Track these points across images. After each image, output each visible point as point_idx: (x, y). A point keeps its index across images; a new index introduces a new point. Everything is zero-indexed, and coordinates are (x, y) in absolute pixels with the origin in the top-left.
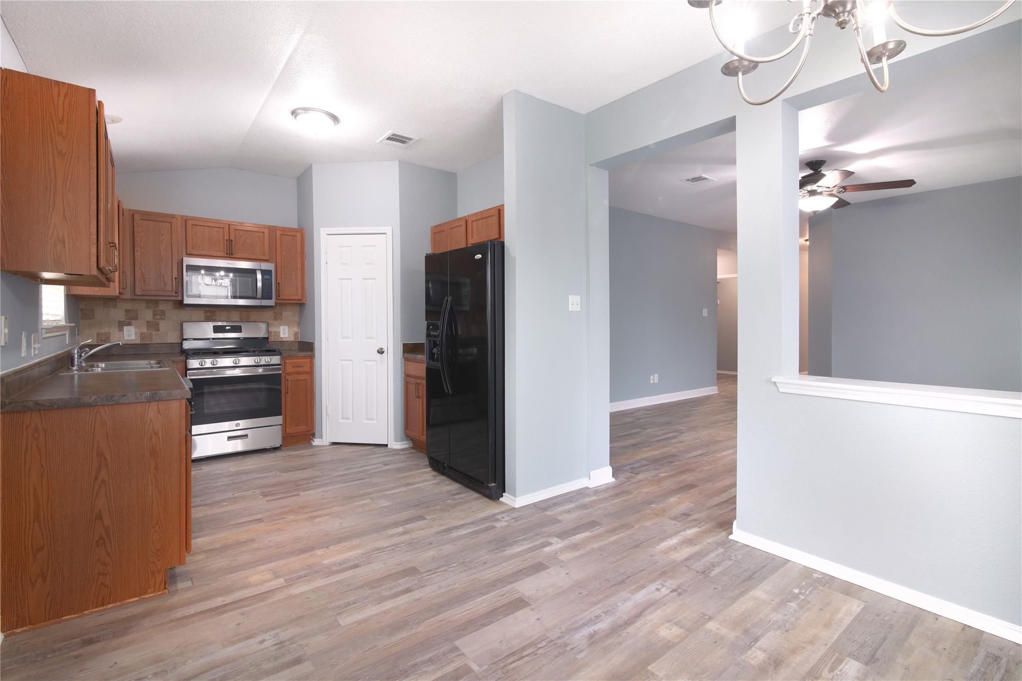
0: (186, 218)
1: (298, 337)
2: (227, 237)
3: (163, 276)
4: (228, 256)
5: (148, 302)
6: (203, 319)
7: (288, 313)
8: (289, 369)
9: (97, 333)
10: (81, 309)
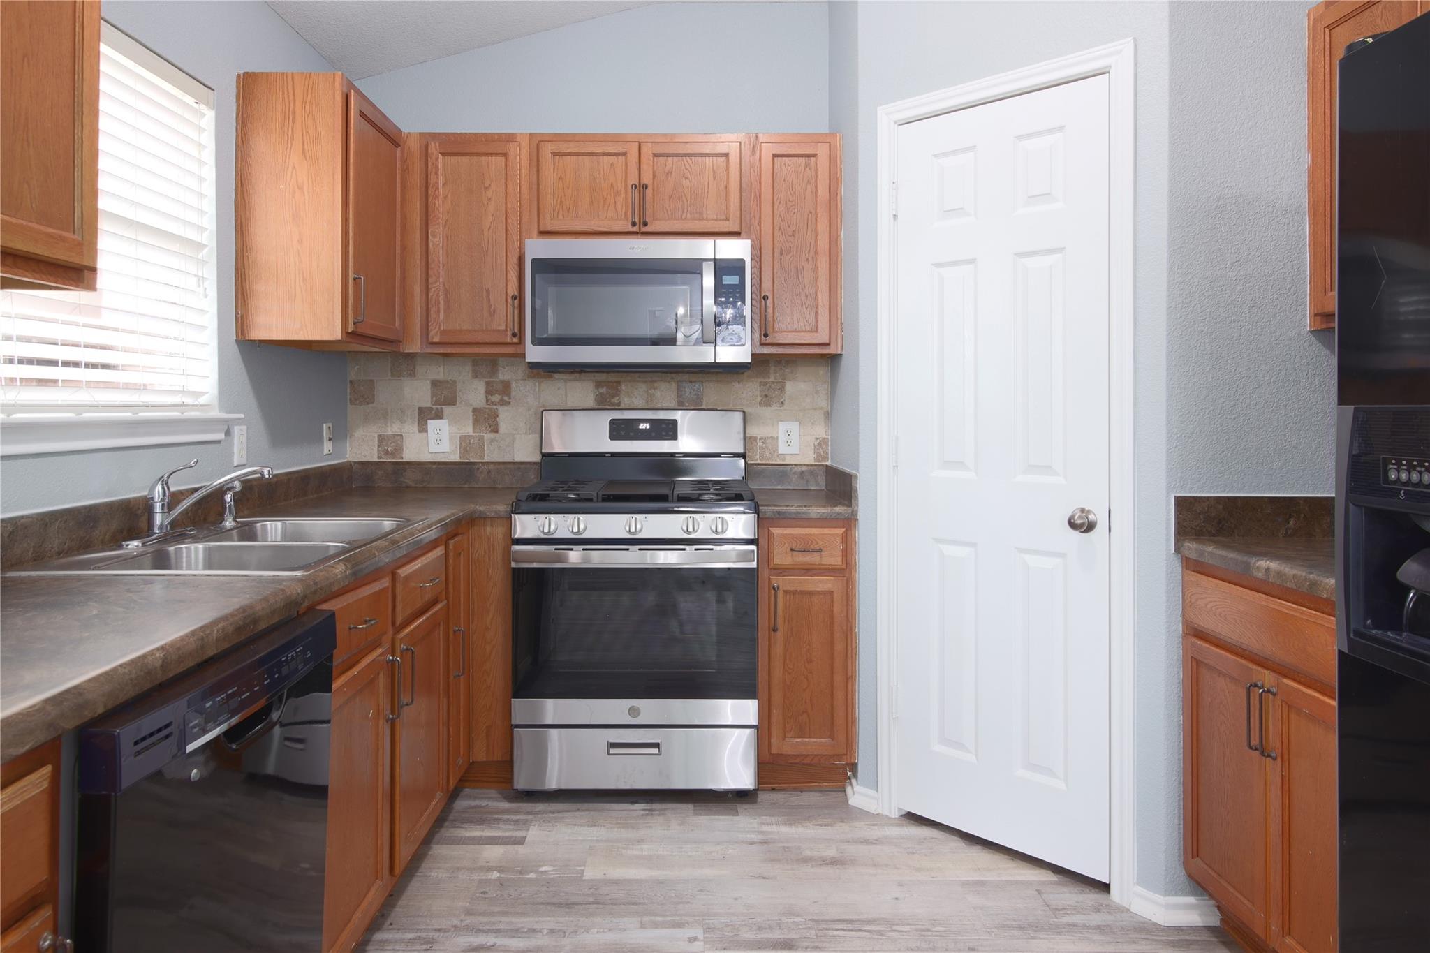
0: (539, 139)
1: (827, 454)
2: (633, 179)
3: (488, 291)
4: (636, 229)
5: (477, 360)
6: (591, 403)
7: (799, 386)
8: (781, 558)
9: (380, 436)
10: (351, 382)
